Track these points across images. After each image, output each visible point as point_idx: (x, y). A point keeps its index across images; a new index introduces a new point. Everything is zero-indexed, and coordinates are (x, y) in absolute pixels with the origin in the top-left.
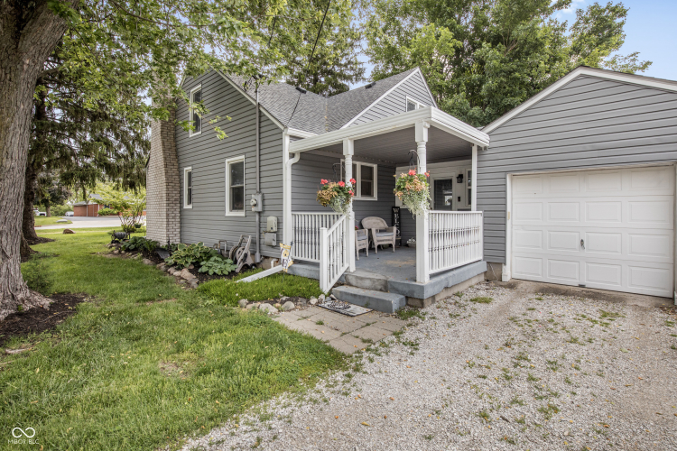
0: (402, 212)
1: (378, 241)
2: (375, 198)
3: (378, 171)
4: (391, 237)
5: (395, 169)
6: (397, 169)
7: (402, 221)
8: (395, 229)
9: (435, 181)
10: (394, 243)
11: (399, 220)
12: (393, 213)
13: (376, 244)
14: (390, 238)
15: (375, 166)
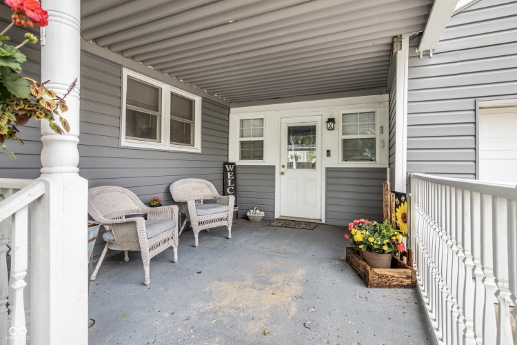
0: (238, 171)
1: (200, 223)
2: (197, 147)
3: (203, 107)
4: (224, 213)
5: (229, 110)
6: (232, 110)
7: (239, 182)
8: (232, 199)
9: (289, 128)
10: (229, 224)
11: (234, 181)
12: (225, 171)
13: (197, 229)
14: (224, 215)
15: (198, 100)
